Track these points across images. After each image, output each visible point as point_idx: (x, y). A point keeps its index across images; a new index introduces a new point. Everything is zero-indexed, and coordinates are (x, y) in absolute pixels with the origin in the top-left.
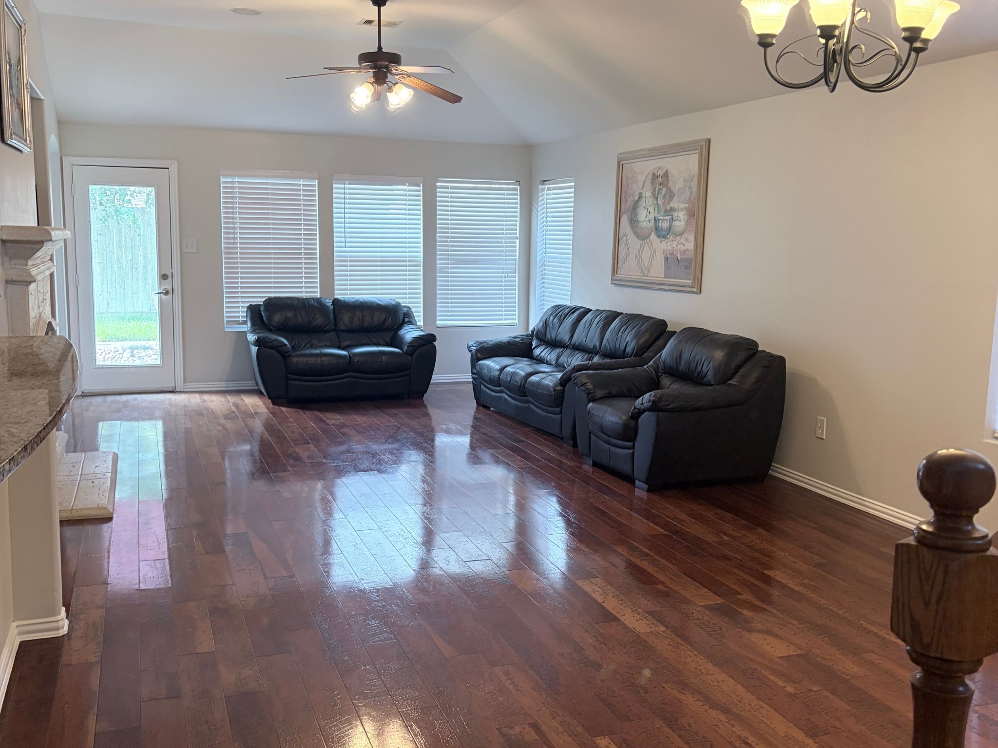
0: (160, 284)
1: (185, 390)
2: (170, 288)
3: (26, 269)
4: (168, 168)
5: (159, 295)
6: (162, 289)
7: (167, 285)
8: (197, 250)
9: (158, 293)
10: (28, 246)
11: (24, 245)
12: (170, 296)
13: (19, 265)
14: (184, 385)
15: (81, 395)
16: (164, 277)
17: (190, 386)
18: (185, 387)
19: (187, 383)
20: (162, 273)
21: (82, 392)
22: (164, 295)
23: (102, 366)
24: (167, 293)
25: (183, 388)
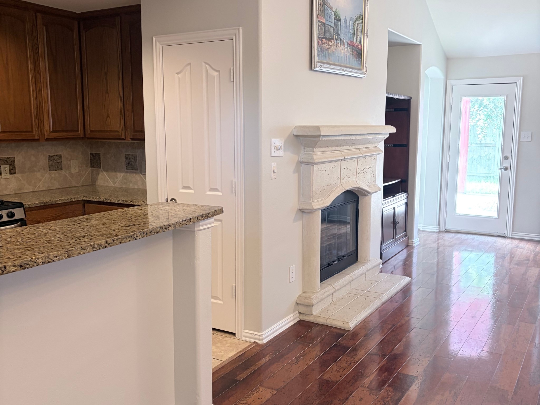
0: (502, 163)
1: (513, 237)
2: (508, 166)
3: (312, 154)
4: (516, 83)
5: (501, 170)
6: (503, 166)
7: (507, 164)
8: (531, 140)
9: (500, 169)
10: (311, 139)
11: (309, 139)
12: (508, 171)
13: (309, 151)
14: (512, 233)
15: (445, 231)
16: (506, 158)
17: (516, 235)
18: (513, 234)
19: (515, 232)
20: (504, 155)
21: (446, 229)
22: (504, 170)
23: (459, 214)
24: (506, 169)
25: (511, 235)
